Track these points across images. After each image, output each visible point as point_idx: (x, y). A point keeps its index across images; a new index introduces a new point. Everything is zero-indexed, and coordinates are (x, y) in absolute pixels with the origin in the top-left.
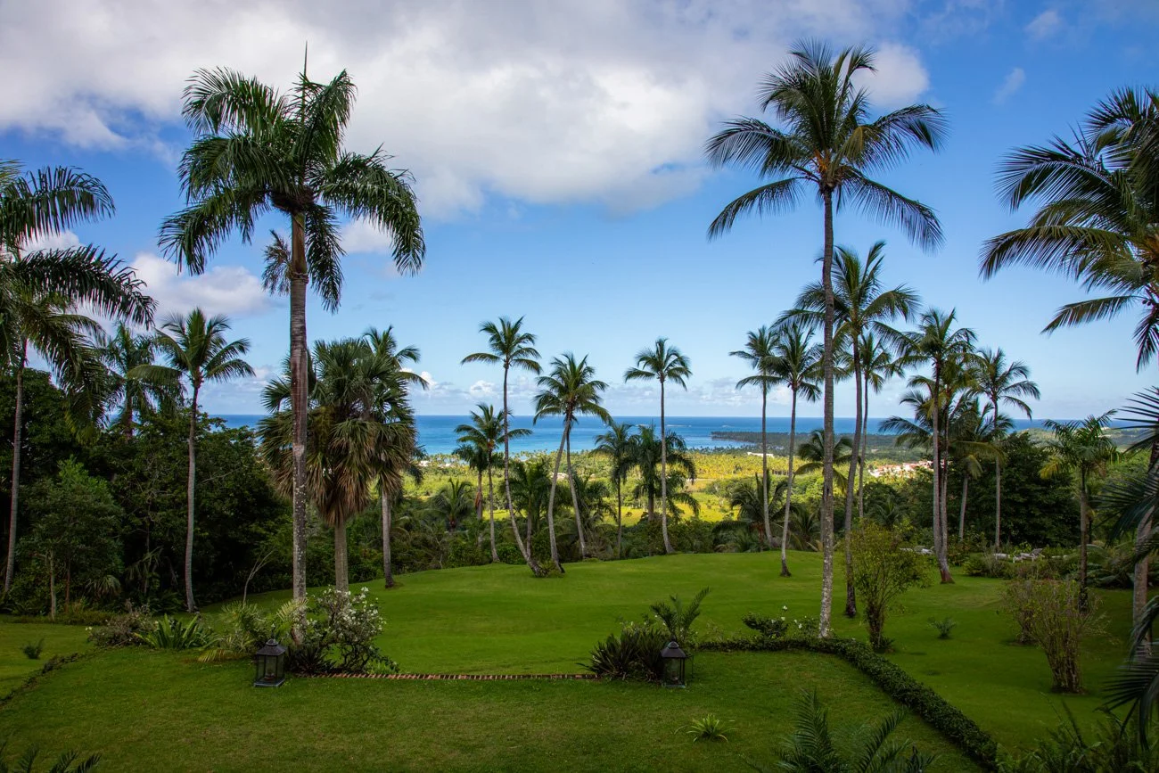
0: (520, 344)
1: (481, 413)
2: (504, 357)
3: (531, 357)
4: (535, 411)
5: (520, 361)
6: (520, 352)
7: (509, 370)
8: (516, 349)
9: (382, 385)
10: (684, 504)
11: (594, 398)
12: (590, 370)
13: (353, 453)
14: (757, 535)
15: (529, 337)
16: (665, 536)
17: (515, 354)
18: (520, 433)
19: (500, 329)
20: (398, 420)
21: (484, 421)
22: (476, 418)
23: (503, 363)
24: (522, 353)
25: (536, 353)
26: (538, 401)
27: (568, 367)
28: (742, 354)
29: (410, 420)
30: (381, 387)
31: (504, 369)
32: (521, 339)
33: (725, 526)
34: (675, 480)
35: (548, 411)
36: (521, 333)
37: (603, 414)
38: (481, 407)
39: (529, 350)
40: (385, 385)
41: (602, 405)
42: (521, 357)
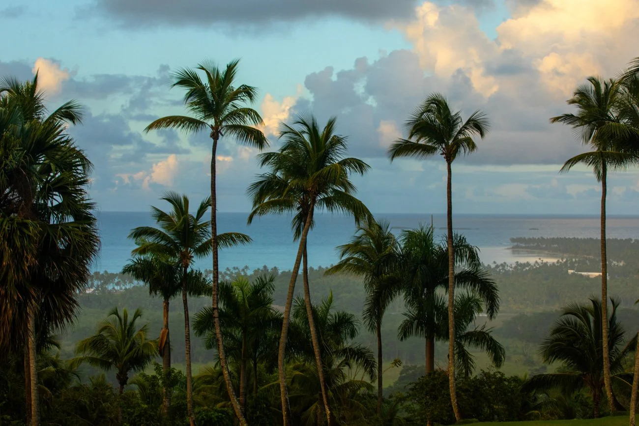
0: (236, 102)
1: (169, 209)
2: (211, 122)
3: (250, 123)
4: (251, 204)
5: (234, 127)
6: (236, 114)
7: (218, 142)
8: (230, 108)
9: (50, 166)
10: (479, 349)
11: (343, 185)
12: (338, 141)
13: (8, 266)
14: (587, 393)
15: (248, 91)
16: (453, 395)
17: (228, 117)
18: (232, 239)
19: (204, 80)
20: (71, 219)
21: (175, 219)
22: (161, 216)
23: (209, 131)
24: (239, 116)
25: (257, 117)
26: (258, 190)
27: (306, 137)
28: (568, 118)
29: (89, 220)
30: (47, 170)
31: (212, 141)
32: (235, 95)
33: (541, 382)
34: (466, 310)
35: (272, 204)
36: (235, 84)
37: (359, 210)
38: (169, 200)
39: (248, 112)
40: (53, 167)
41: (357, 195)
42: (238, 122)
